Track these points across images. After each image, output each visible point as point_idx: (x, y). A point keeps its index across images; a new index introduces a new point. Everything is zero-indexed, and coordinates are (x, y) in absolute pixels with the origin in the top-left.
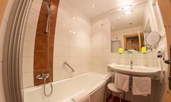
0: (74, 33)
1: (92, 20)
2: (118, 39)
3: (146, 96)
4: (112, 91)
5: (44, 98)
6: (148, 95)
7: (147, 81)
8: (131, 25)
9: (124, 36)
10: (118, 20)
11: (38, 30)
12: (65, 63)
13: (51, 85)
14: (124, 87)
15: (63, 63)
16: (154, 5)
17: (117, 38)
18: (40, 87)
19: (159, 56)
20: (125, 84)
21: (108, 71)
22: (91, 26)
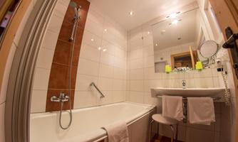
0: (104, 50)
1: (129, 33)
2: (164, 60)
3: (209, 124)
4: (158, 123)
5: (58, 132)
6: (212, 123)
7: (207, 102)
8: (179, 41)
9: (172, 56)
10: (162, 33)
11: (60, 36)
12: (92, 84)
13: (71, 114)
14: (177, 114)
15: (89, 84)
16: (206, 9)
17: (162, 59)
18: (55, 114)
19: (219, 70)
20: (178, 109)
21: (152, 96)
22: (128, 39)
